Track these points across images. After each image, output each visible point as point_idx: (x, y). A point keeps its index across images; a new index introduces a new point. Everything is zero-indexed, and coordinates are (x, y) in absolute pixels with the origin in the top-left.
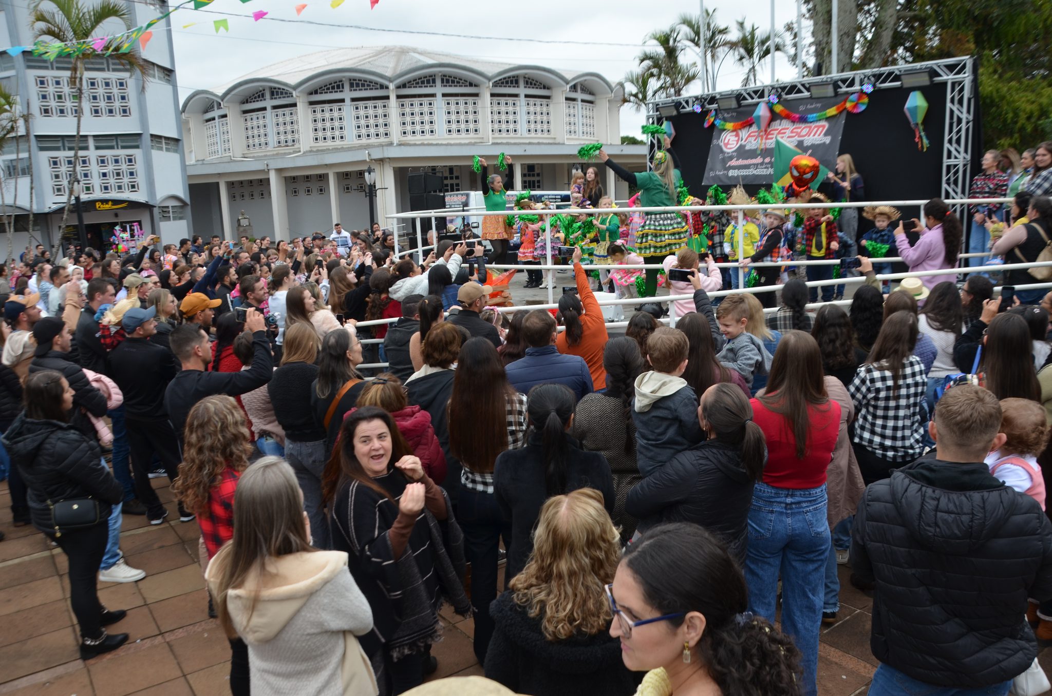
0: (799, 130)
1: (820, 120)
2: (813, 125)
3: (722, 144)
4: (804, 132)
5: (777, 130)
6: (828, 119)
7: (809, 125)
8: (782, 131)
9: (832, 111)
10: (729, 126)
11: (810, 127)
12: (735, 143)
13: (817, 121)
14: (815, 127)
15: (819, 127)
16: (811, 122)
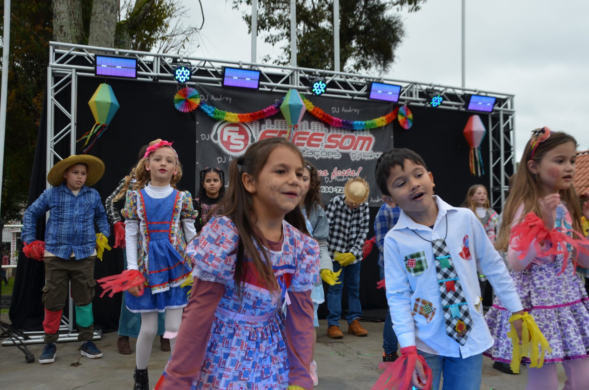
0: (339, 140)
1: (363, 130)
2: (357, 135)
3: (219, 142)
4: (347, 142)
5: (307, 133)
6: (374, 130)
7: (351, 134)
8: (315, 137)
9: (380, 121)
10: (232, 117)
11: (353, 138)
12: (242, 143)
13: (359, 130)
14: (360, 138)
15: (365, 139)
16: (353, 131)
